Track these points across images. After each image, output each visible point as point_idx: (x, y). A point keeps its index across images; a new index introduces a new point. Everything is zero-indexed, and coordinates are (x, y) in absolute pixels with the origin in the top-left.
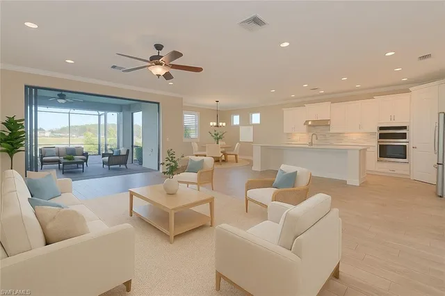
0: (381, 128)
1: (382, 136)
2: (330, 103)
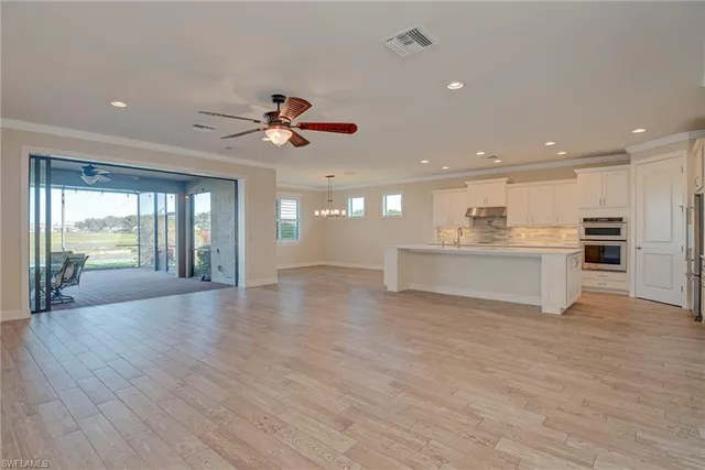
0: (585, 220)
1: (589, 231)
2: (506, 179)
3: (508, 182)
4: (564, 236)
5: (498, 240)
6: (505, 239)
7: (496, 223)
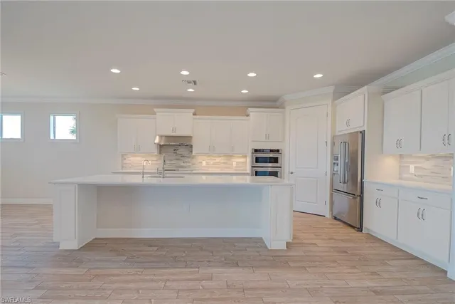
0: (256, 151)
2: (193, 110)
3: (194, 114)
4: (235, 163)
5: (182, 167)
6: (189, 166)
7: (182, 151)
